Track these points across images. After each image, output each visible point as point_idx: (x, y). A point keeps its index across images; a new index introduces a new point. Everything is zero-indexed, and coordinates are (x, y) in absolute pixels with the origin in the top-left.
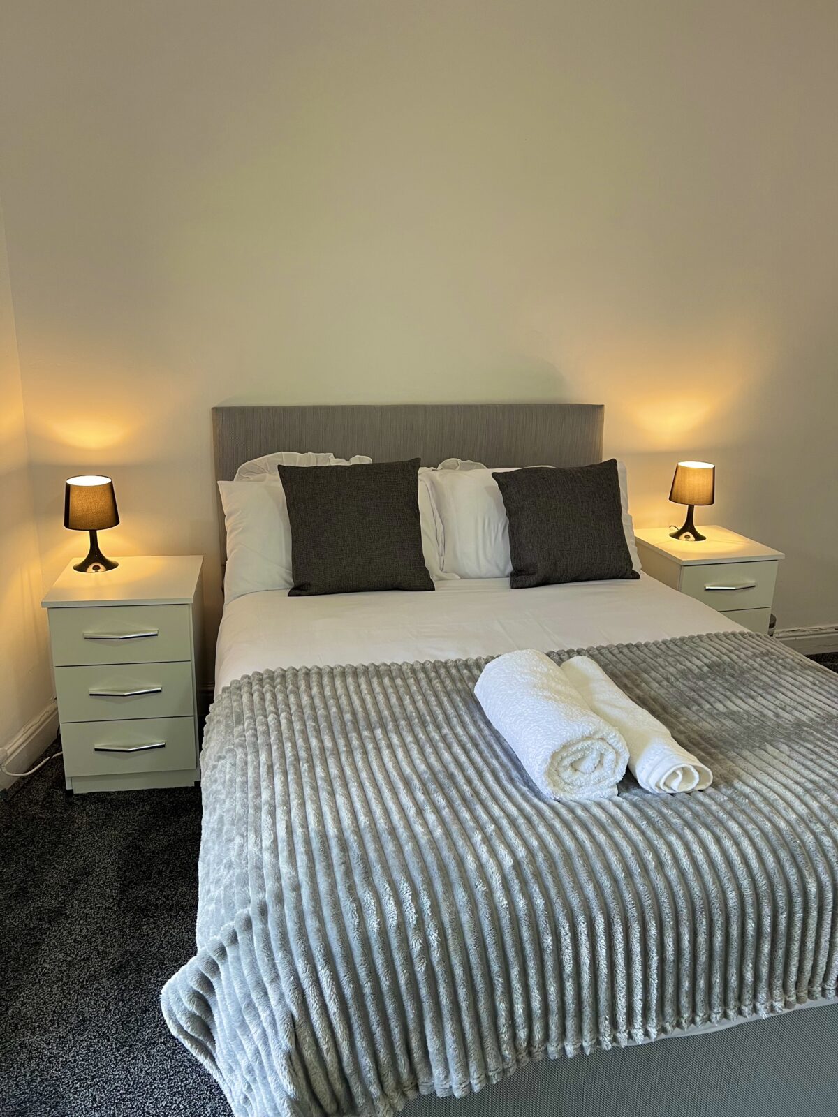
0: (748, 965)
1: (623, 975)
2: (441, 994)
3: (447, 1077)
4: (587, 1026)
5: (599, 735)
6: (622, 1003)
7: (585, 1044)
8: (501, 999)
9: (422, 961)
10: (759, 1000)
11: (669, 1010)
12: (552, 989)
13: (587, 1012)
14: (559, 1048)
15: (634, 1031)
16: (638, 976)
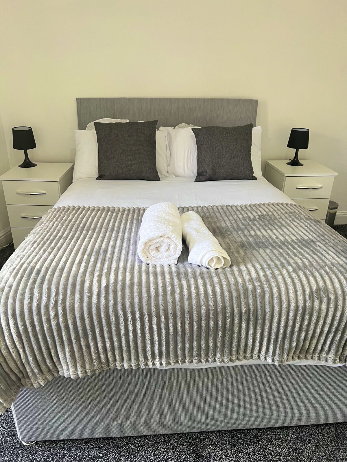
0: (211, 341)
1: (149, 338)
2: (63, 336)
3: (68, 369)
4: (133, 357)
5: (167, 236)
6: (149, 349)
7: (132, 365)
8: (91, 341)
9: (55, 321)
10: (217, 356)
11: (171, 355)
12: (115, 340)
13: (132, 351)
14: (121, 364)
15: (155, 362)
16: (156, 338)
